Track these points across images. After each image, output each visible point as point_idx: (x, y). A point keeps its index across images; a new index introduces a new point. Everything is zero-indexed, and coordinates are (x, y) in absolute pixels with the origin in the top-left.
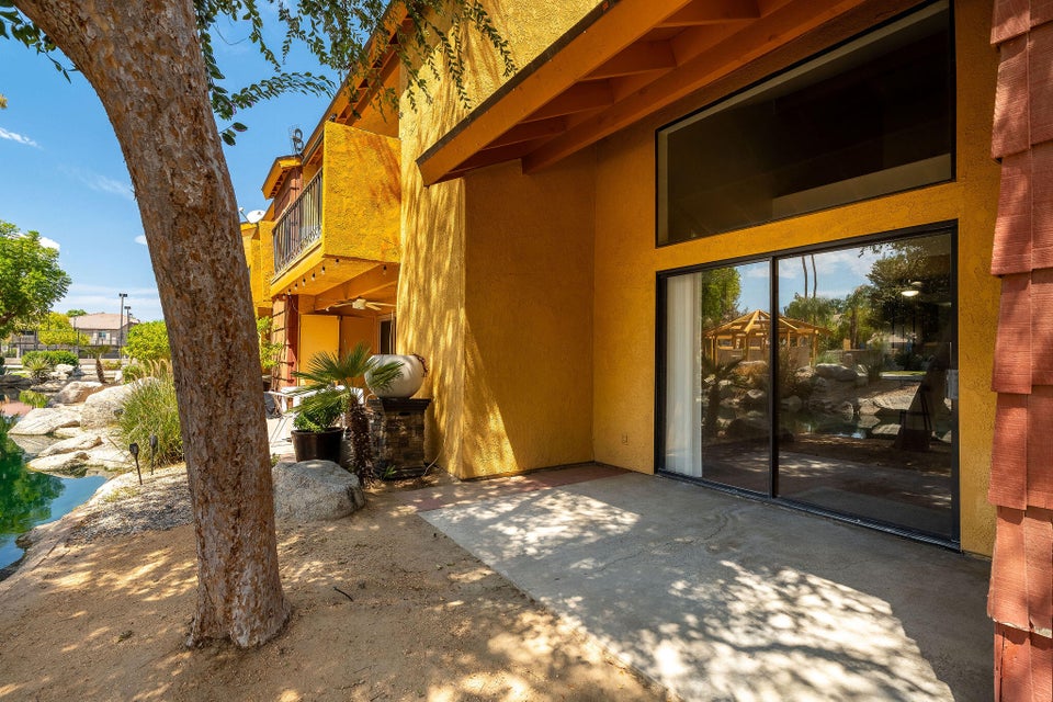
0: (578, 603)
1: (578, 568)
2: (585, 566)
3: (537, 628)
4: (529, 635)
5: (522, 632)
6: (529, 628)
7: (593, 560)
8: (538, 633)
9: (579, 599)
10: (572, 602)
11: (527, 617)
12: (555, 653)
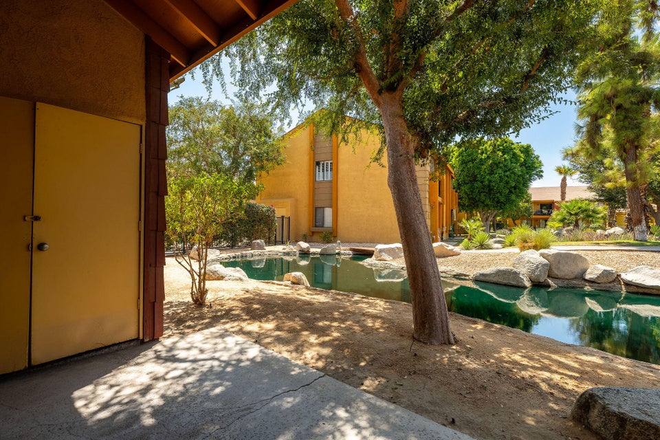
0: (294, 370)
1: (295, 397)
2: (290, 399)
3: (314, 361)
4: (316, 357)
5: (320, 357)
6: (317, 360)
7: (283, 408)
8: (312, 359)
9: (293, 373)
10: (297, 370)
11: (320, 364)
12: (302, 352)
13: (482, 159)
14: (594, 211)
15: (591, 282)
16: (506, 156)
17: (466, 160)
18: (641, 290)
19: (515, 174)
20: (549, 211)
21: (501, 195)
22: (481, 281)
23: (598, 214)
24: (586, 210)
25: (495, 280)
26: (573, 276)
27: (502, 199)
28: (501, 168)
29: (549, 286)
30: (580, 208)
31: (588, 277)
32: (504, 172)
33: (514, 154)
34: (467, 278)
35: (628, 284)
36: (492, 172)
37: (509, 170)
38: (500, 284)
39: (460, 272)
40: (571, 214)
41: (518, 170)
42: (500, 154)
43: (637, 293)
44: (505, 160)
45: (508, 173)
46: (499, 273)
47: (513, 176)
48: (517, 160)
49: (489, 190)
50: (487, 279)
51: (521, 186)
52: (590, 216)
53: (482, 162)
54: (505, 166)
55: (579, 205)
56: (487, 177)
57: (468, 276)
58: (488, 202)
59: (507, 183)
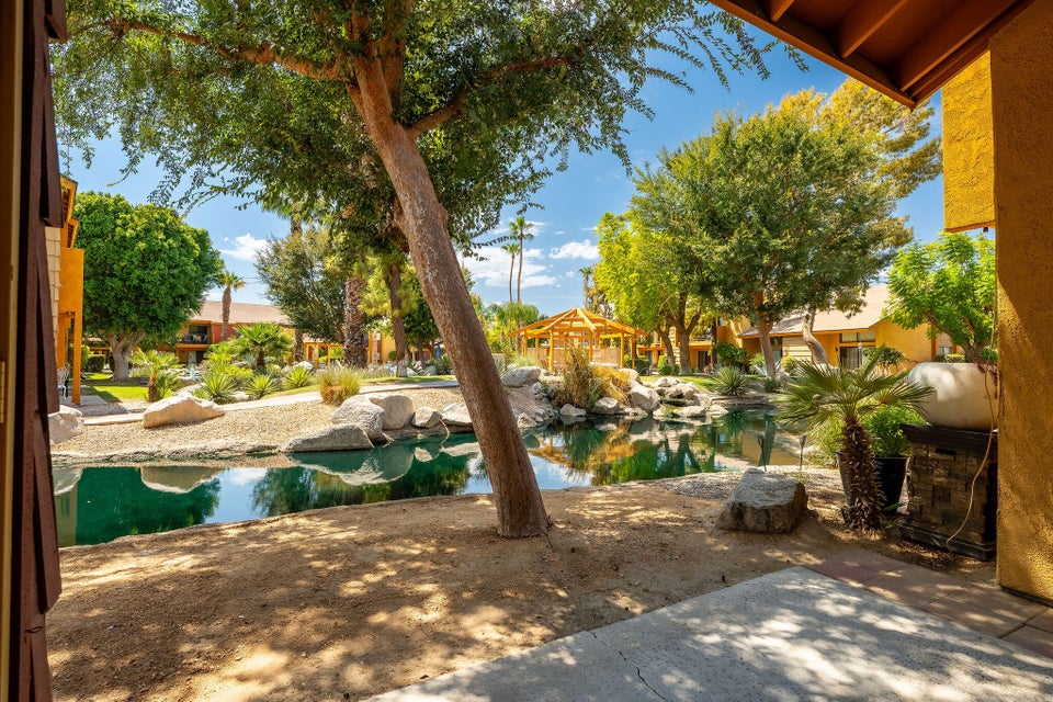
13: (124, 237)
14: (283, 340)
15: (421, 428)
16: (171, 241)
17: (88, 232)
18: (463, 429)
19: (186, 274)
20: (203, 338)
21: (161, 307)
22: (304, 452)
23: (287, 343)
24: (274, 339)
25: (328, 445)
26: (402, 424)
27: (162, 315)
28: (162, 260)
29: (385, 441)
30: (267, 336)
31: (418, 423)
32: (169, 268)
33: (184, 241)
34: (273, 451)
35: (451, 425)
36: (144, 264)
37: (176, 267)
38: (336, 451)
39: (256, 443)
40: (256, 343)
41: (192, 268)
42: (162, 236)
43: (463, 432)
44: (171, 248)
45: (175, 271)
46: (334, 434)
47: (182, 277)
48: (189, 253)
49: (140, 295)
50: (315, 446)
51: (193, 295)
52: (280, 347)
53: (124, 244)
54: (171, 258)
55: (267, 331)
56: (138, 272)
57: (275, 448)
58: (134, 317)
59: (173, 287)
